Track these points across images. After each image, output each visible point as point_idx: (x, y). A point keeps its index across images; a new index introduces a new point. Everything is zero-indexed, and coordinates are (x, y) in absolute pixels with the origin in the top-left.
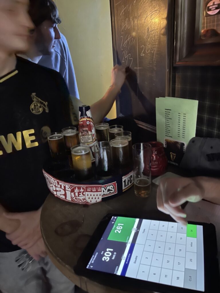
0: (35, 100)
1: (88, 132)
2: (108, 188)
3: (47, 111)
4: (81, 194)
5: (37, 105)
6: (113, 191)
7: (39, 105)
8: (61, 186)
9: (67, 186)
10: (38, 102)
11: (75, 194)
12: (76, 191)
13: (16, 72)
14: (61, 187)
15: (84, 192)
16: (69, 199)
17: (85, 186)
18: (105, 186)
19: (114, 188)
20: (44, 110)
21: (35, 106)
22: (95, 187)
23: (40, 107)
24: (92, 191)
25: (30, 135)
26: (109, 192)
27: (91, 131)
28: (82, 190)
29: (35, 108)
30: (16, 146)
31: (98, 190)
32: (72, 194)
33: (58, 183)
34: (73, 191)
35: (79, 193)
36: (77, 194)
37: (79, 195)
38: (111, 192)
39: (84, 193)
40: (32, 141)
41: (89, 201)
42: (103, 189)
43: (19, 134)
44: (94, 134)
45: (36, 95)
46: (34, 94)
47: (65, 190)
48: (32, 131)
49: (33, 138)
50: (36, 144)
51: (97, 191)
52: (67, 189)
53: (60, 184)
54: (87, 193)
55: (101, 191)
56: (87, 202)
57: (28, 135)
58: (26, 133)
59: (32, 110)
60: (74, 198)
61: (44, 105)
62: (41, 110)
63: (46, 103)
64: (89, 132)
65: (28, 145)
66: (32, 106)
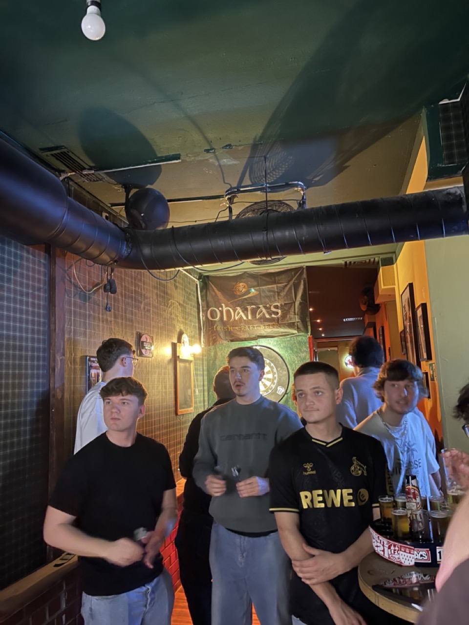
0: (355, 463)
1: (412, 499)
2: (421, 553)
3: (365, 474)
4: (396, 552)
5: (357, 468)
6: (426, 558)
7: (358, 468)
8: (381, 541)
9: (385, 543)
10: (358, 465)
11: (391, 551)
12: (392, 548)
13: (341, 439)
14: (380, 543)
15: (398, 550)
16: (386, 556)
17: (400, 545)
18: (418, 550)
19: (427, 555)
20: (363, 472)
21: (355, 468)
22: (409, 548)
23: (359, 470)
24: (405, 551)
25: (349, 494)
26: (422, 558)
27: (416, 499)
28: (397, 548)
29: (355, 470)
30: (335, 502)
31: (412, 552)
32: (389, 550)
33: (378, 537)
34: (389, 548)
35: (395, 550)
36: (393, 551)
37: (394, 553)
38: (424, 558)
39: (399, 552)
40: (350, 501)
41: (403, 561)
42: (415, 552)
43: (339, 491)
44: (418, 503)
45: (356, 459)
46: (354, 458)
47: (383, 545)
48: (351, 491)
49: (351, 497)
50: (353, 504)
51: (410, 553)
52: (385, 545)
53: (380, 539)
54: (401, 552)
55: (414, 554)
56: (401, 563)
57: (347, 494)
58: (345, 491)
59: (352, 471)
60: (391, 556)
61: (363, 468)
62: (360, 472)
63: (365, 467)
64: (414, 500)
65: (346, 503)
66: (353, 468)
